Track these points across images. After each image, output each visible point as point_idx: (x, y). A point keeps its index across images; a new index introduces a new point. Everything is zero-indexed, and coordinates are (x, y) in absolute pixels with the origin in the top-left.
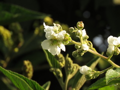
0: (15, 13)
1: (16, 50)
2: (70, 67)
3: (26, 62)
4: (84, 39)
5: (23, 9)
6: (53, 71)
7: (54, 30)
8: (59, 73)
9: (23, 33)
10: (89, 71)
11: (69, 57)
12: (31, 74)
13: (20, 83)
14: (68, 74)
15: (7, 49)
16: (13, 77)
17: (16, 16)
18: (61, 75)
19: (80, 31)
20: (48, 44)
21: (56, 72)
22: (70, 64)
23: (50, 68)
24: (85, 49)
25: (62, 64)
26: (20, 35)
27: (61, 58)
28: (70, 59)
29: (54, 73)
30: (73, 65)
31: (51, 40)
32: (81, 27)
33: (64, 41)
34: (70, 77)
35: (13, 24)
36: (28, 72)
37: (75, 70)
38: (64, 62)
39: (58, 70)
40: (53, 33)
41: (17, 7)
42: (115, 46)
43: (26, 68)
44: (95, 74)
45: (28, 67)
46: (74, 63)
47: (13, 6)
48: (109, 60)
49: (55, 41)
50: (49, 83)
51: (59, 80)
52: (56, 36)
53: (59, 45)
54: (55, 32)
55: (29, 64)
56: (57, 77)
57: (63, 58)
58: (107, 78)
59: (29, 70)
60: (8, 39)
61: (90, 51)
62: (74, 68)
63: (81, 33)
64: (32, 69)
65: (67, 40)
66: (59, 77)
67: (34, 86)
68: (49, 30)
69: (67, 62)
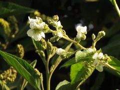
0: (12, 9)
1: (13, 36)
2: (51, 49)
3: (19, 46)
4: (59, 28)
5: (17, 6)
6: (38, 52)
7: (36, 22)
8: (42, 53)
9: (18, 24)
10: (63, 52)
11: (50, 41)
12: (22, 55)
13: (13, 62)
14: (49, 54)
15: (7, 35)
16: (8, 57)
17: (13, 11)
18: (44, 55)
19: (56, 23)
20: (32, 32)
21: (40, 53)
22: (50, 47)
23: (36, 50)
24: (59, 36)
25: (45, 47)
26: (16, 25)
27: (44, 42)
28: (50, 43)
29: (39, 54)
30: (52, 47)
31: (34, 29)
32: (57, 20)
33: (44, 30)
34: (50, 56)
35: (11, 17)
36: (21, 53)
37: (54, 51)
38: (46, 46)
39: (42, 51)
40: (35, 24)
41: (13, 4)
42: (82, 34)
43: (19, 50)
44: (68, 55)
45: (20, 49)
46: (53, 46)
47: (10, 3)
48: (78, 44)
49: (37, 30)
50: (36, 61)
51: (42, 59)
52: (38, 26)
53: (40, 33)
54: (37, 23)
55: (21, 47)
56: (41, 56)
57: (46, 42)
58: (76, 57)
59: (21, 51)
60: (7, 27)
61: (64, 37)
62: (53, 49)
63: (56, 24)
64: (23, 51)
65: (46, 29)
66: (43, 56)
67: (24, 63)
68: (32, 22)
69: (48, 45)
